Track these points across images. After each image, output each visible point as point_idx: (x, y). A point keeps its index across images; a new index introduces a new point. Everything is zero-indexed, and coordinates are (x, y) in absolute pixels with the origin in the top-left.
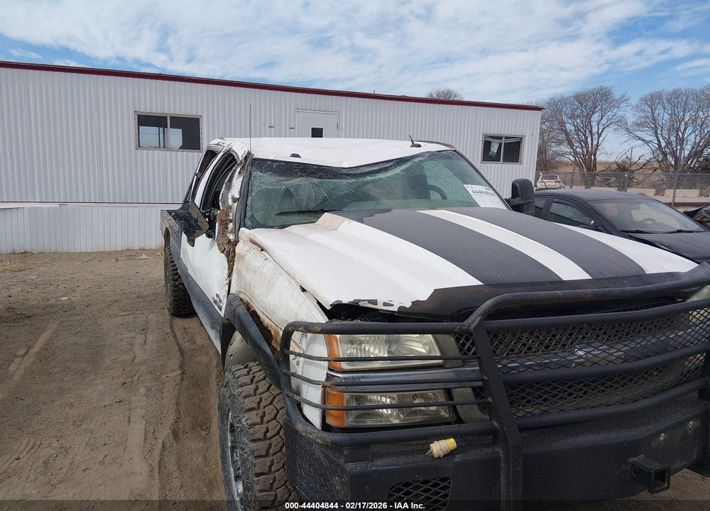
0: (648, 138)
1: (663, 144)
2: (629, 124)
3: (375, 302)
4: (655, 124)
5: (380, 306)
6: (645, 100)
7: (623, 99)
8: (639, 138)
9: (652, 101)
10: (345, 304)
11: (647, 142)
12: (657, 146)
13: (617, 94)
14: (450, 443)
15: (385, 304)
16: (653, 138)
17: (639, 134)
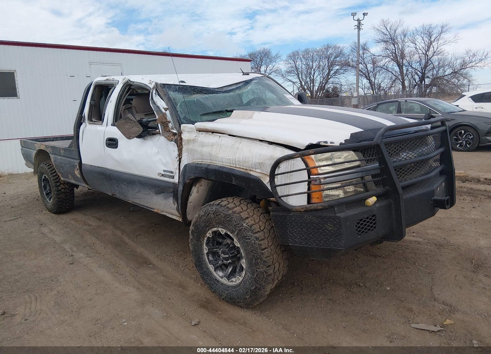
0: (295, 80)
1: (303, 83)
2: (283, 72)
3: (326, 142)
4: (297, 71)
5: (329, 144)
6: (290, 57)
7: (277, 57)
8: (290, 81)
9: (294, 56)
10: (314, 144)
11: (294, 83)
12: (300, 85)
13: (273, 53)
14: (374, 199)
15: (331, 143)
16: (297, 80)
17: (289, 78)
